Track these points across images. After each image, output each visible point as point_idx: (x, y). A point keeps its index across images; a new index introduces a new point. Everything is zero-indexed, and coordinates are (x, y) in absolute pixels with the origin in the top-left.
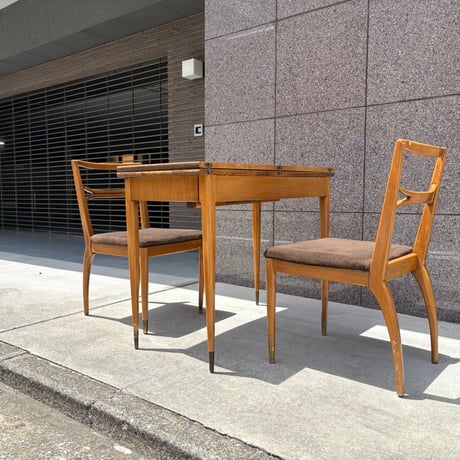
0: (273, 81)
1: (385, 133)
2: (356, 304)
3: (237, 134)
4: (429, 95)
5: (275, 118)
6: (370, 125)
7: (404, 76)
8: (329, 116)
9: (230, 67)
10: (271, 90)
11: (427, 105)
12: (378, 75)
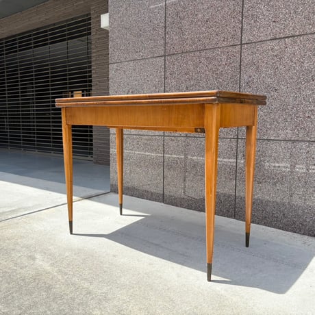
0: (163, 24)
1: (257, 68)
2: (231, 217)
3: (135, 70)
4: (297, 33)
5: (165, 56)
6: (245, 61)
7: (275, 16)
8: (210, 54)
9: (129, 13)
10: (161, 31)
11: (295, 42)
12: (252, 15)
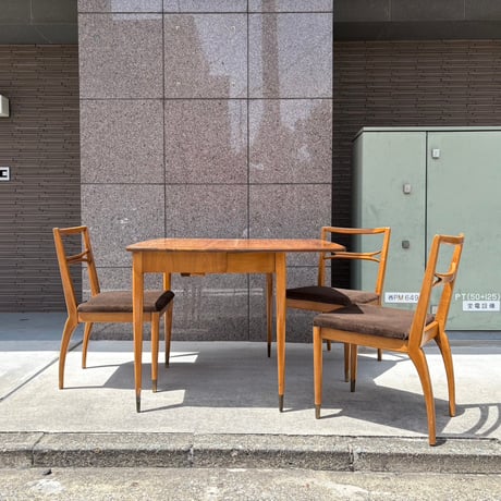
0: (162, 152)
3: (122, 194)
4: (295, 182)
5: (164, 184)
6: (252, 199)
7: (277, 166)
9: (113, 131)
10: (160, 159)
11: (293, 189)
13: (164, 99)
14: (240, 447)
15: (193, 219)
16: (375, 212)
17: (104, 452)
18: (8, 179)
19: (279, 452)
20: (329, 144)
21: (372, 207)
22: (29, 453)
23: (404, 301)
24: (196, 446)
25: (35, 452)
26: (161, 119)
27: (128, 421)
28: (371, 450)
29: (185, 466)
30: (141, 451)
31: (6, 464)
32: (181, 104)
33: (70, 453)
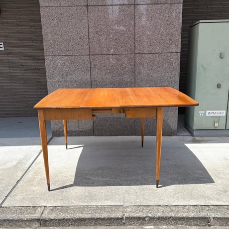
0: (87, 37)
1: (143, 66)
3: (67, 61)
4: (160, 52)
5: (90, 55)
6: (137, 62)
7: (151, 43)
9: (60, 25)
10: (86, 41)
11: (160, 56)
12: (140, 41)
13: (87, 6)
14: (150, 215)
15: (106, 74)
16: (204, 69)
17: (78, 219)
18: (3, 49)
19: (171, 217)
20: (180, 30)
21: (202, 66)
22: (38, 220)
23: (216, 115)
24: (127, 215)
25: (42, 220)
26: (86, 18)
27: (86, 196)
28: (219, 215)
29: (121, 225)
30: (97, 219)
31: (27, 226)
32: (97, 9)
33: (60, 220)
